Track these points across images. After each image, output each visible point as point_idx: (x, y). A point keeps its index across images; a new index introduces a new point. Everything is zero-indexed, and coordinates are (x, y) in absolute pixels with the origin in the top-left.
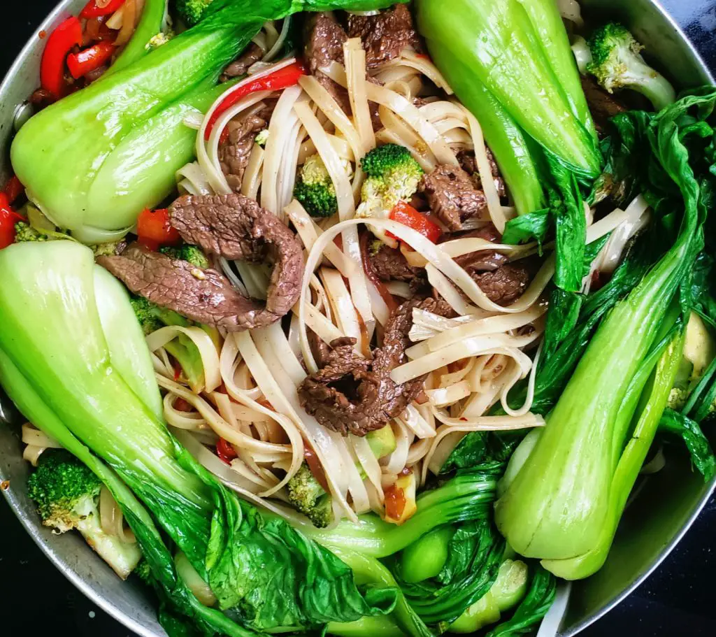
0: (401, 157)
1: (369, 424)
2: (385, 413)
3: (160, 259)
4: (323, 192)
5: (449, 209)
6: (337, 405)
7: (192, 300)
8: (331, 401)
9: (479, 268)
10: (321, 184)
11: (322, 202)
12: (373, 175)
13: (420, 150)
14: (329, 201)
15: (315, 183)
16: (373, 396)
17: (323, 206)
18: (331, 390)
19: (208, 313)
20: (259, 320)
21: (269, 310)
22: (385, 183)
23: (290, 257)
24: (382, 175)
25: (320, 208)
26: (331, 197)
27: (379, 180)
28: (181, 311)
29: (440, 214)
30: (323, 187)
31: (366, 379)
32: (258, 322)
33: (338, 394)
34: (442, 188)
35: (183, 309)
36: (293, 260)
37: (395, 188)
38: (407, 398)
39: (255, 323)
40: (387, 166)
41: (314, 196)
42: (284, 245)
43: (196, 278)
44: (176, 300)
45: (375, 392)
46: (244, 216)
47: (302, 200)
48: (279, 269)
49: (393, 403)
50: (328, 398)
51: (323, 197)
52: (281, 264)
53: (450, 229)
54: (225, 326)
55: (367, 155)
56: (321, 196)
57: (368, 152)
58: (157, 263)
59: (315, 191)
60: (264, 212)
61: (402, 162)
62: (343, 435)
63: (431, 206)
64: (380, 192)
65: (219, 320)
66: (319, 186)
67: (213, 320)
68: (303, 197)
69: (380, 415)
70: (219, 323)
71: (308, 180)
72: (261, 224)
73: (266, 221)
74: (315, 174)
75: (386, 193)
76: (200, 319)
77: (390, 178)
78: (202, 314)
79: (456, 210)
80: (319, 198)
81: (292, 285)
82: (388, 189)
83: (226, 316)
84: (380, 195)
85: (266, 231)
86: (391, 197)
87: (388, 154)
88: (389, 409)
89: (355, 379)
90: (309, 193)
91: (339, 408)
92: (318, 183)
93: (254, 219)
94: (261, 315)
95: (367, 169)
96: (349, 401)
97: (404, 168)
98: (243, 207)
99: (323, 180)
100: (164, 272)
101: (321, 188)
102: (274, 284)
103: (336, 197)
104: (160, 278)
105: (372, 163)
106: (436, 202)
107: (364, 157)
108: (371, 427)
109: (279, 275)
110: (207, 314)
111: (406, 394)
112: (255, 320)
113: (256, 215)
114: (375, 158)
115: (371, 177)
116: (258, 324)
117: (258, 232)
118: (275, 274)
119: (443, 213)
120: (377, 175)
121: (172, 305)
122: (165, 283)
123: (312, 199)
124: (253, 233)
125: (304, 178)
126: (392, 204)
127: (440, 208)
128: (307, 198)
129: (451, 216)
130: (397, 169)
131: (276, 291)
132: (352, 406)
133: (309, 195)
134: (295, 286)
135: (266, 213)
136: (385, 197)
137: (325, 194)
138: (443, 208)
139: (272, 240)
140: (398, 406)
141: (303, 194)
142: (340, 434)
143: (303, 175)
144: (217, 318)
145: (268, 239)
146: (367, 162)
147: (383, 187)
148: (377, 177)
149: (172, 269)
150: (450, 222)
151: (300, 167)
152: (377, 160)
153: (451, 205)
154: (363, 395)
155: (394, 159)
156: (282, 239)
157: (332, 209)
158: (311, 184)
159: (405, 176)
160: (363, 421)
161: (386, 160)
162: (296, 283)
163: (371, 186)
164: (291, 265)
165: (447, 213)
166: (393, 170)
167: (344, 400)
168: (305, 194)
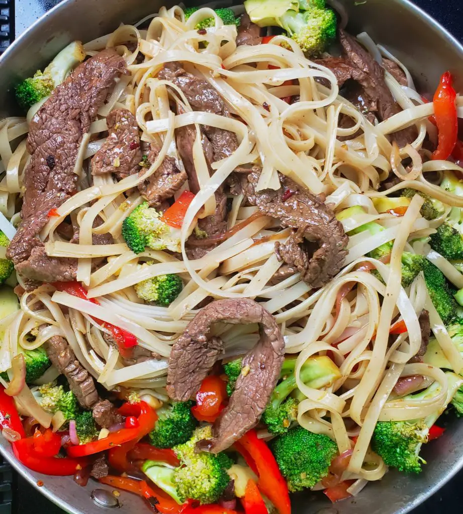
0: (130, 224)
1: (339, 234)
2: (330, 222)
3: (234, 399)
4: (164, 286)
5: (172, 183)
6: (323, 257)
7: (263, 375)
8: (321, 261)
9: (211, 154)
10: (157, 287)
11: (170, 287)
12: (146, 243)
13: (126, 207)
14: (170, 281)
15: (156, 291)
16: (317, 229)
17: (174, 285)
18: (312, 262)
19: (272, 363)
20: (270, 325)
21: (260, 320)
22: (151, 234)
23: (219, 313)
24: (145, 237)
25: (175, 288)
26: (167, 280)
27: (149, 239)
28: (273, 383)
29: (176, 189)
30: (159, 285)
31: (303, 234)
32: (272, 326)
33: (314, 257)
34: (156, 189)
35: (271, 382)
36: (220, 309)
37: (153, 225)
38: (320, 205)
39: (273, 327)
40: (138, 234)
41: (166, 292)
42: (210, 319)
43: (249, 372)
44: (265, 387)
45: (314, 228)
46: (188, 348)
47: (169, 301)
48: (229, 319)
49: (323, 215)
50: (319, 264)
51: (167, 285)
52: (225, 319)
53: (185, 180)
54: (281, 349)
55: (133, 250)
56: (166, 287)
57: (129, 249)
58: (237, 402)
59: (163, 292)
60: (187, 332)
61: (134, 223)
62: (347, 253)
63: (171, 196)
64: (158, 236)
65: (278, 354)
66: (159, 288)
67: (279, 358)
68: (167, 301)
69: (332, 225)
70: (279, 354)
71: (155, 297)
72: (196, 335)
73: (194, 332)
74: (150, 292)
75: (157, 232)
76: (278, 368)
77: (146, 231)
78: (274, 367)
79: (171, 177)
80: (168, 289)
81: (239, 307)
82: (154, 231)
83: (273, 350)
84: (160, 236)
85: (201, 332)
86: (160, 228)
87: (129, 234)
88: (327, 218)
89: (302, 242)
90: (164, 296)
91: (326, 256)
92: (157, 289)
93: (192, 340)
94: (266, 324)
95: (142, 248)
96: (320, 248)
97: (138, 221)
98: (182, 348)
99: (154, 285)
100: (244, 396)
101: (161, 287)
102: (241, 320)
103: (167, 275)
104: (248, 399)
105: (137, 246)
106: (168, 193)
107: (133, 252)
108: (341, 232)
109: (233, 318)
110: (274, 363)
111: (317, 205)
112: (271, 328)
113: (189, 339)
114: (133, 244)
115: (148, 245)
116: (273, 325)
117: (201, 338)
118: (233, 322)
119: (174, 187)
120: (146, 241)
121: (268, 390)
122: (252, 396)
123: (169, 294)
124: (203, 341)
125: (153, 300)
126: (165, 226)
127: (171, 189)
128: (168, 297)
129: (176, 180)
130: (138, 226)
131: (246, 319)
132: (324, 246)
133: (165, 297)
134: (239, 304)
135: (187, 330)
136: (160, 232)
137: (165, 285)
138: (171, 187)
139: (208, 327)
140: (326, 211)
141: (165, 300)
142: (347, 256)
143: (151, 300)
144: (276, 356)
145: (207, 330)
146: (137, 249)
147: (153, 235)
148: (147, 240)
149: (242, 390)
150: (181, 181)
151: (145, 302)
152: (134, 242)
153: (168, 182)
154: (315, 237)
155: (131, 230)
156: (206, 320)
157: (176, 279)
158: (157, 294)
159: (144, 219)
160: (336, 239)
161: (133, 236)
162: (236, 304)
163: (155, 244)
164: (224, 311)
165: (174, 184)
166: (140, 229)
167: (319, 252)
168: (165, 299)
